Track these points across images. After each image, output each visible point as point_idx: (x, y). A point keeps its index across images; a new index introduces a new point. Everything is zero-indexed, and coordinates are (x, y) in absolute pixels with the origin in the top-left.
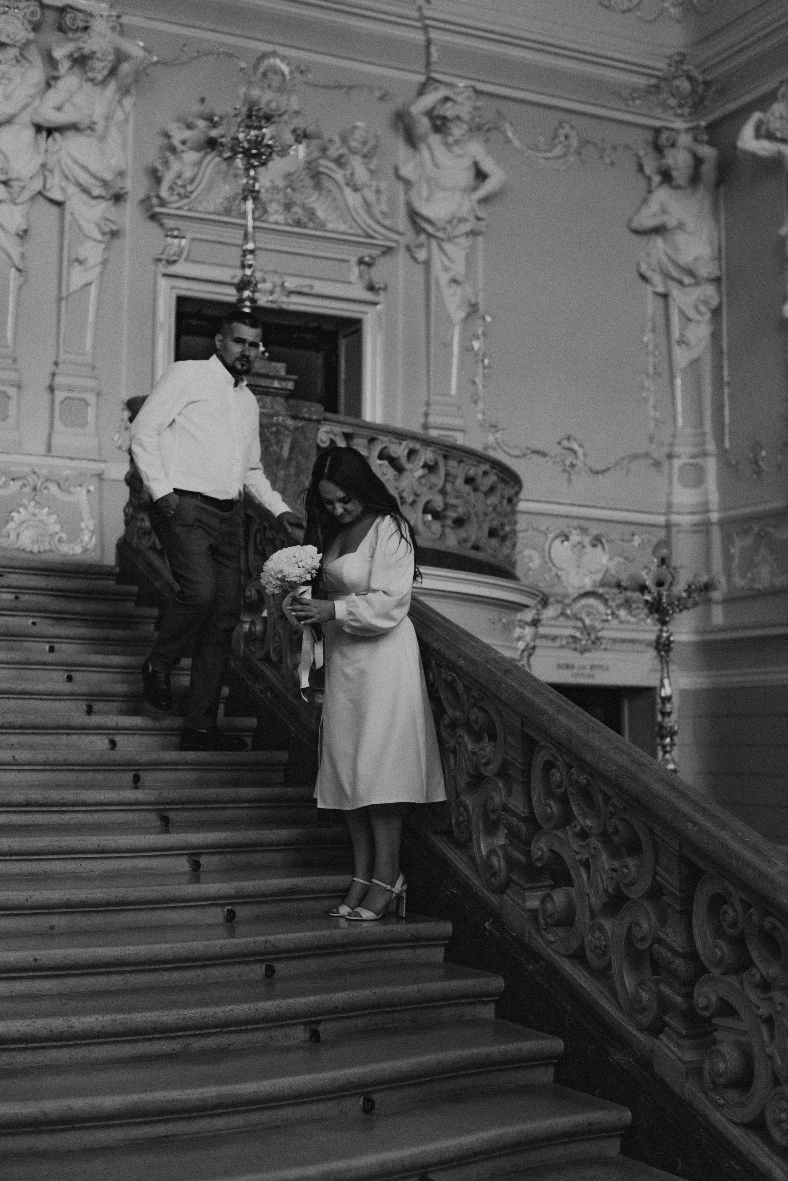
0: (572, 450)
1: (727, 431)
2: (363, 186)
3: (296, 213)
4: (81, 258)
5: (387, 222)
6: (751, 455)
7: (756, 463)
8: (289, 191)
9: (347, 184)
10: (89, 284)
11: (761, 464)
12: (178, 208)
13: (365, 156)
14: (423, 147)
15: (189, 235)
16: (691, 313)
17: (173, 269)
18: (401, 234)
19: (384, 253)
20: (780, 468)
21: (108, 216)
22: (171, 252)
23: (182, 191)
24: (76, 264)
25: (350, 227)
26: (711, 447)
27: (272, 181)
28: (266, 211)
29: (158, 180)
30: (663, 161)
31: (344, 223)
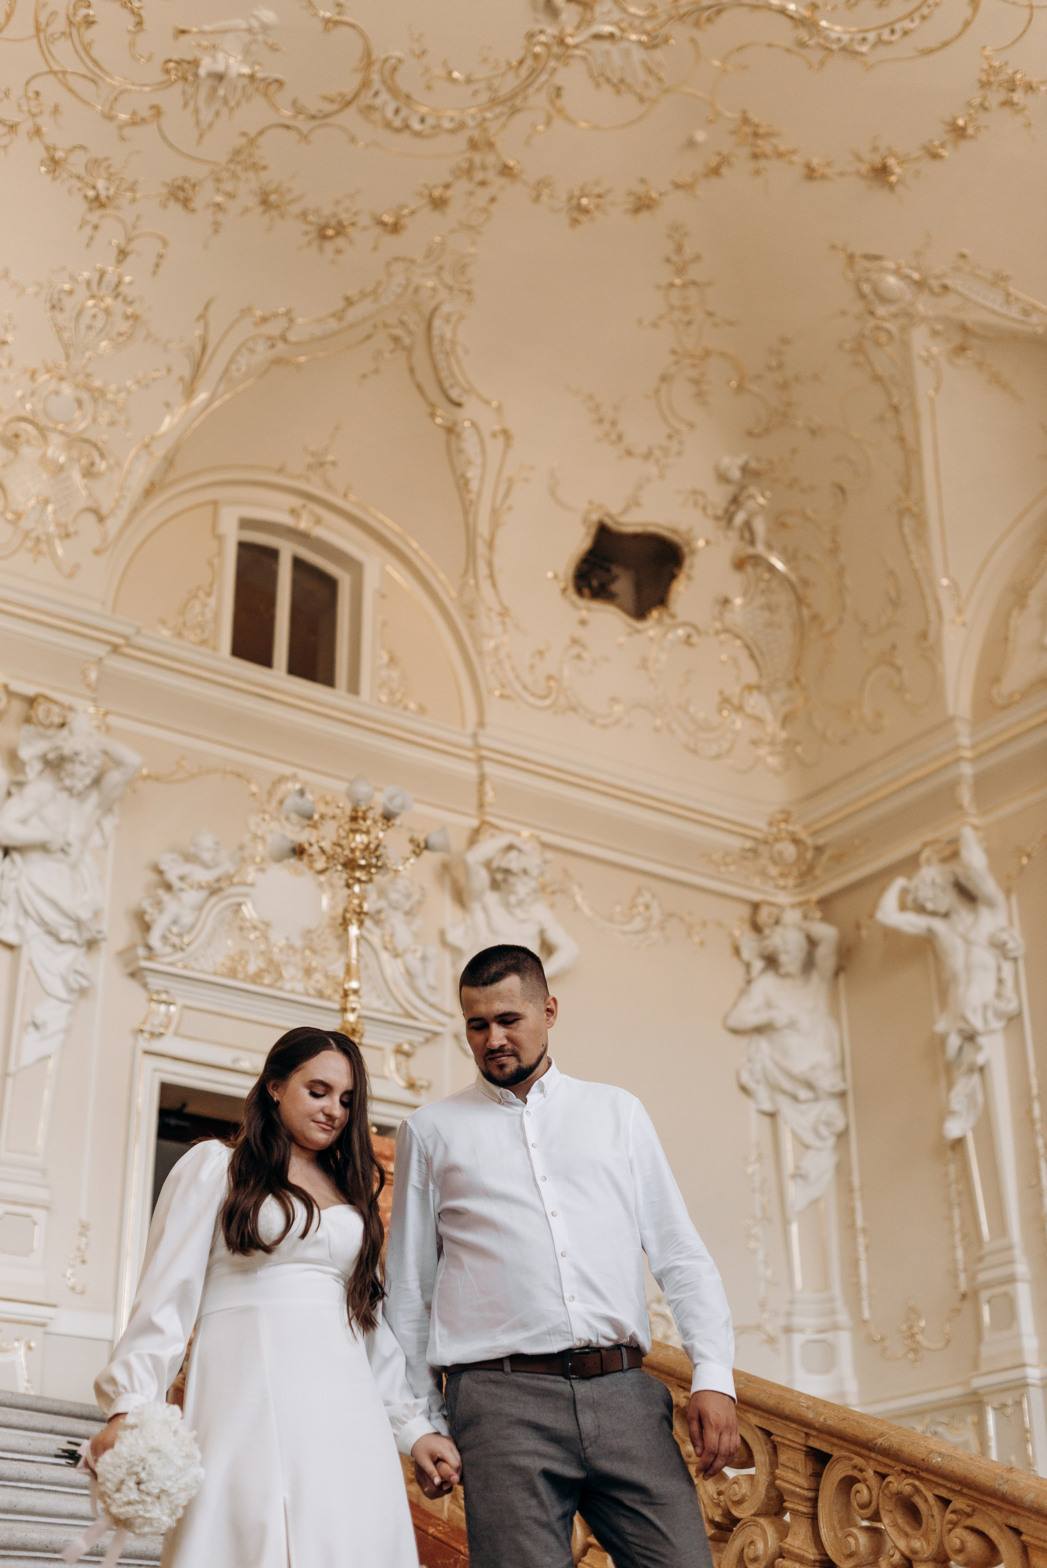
0: (663, 1316)
1: (864, 1294)
2: (405, 951)
3: (317, 981)
4: (39, 1021)
5: (434, 999)
6: (904, 1327)
7: (912, 1336)
8: (308, 953)
9: (386, 948)
10: (47, 1057)
11: (919, 1337)
12: (171, 964)
13: (407, 913)
14: (476, 907)
15: (180, 1001)
16: (809, 1137)
17: (157, 1045)
18: (452, 1016)
19: (427, 1041)
20: (948, 1342)
21: (79, 968)
22: (156, 1022)
23: (176, 940)
24: (31, 1029)
25: (387, 1004)
26: (843, 1317)
27: (287, 939)
28: (280, 976)
29: (146, 927)
30: (767, 942)
31: (379, 997)
